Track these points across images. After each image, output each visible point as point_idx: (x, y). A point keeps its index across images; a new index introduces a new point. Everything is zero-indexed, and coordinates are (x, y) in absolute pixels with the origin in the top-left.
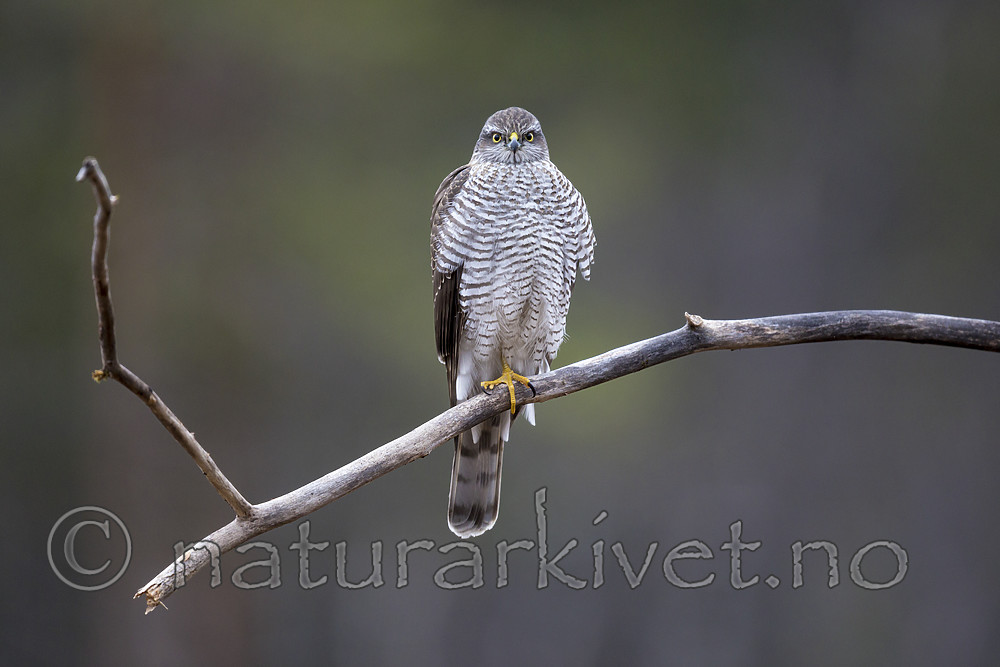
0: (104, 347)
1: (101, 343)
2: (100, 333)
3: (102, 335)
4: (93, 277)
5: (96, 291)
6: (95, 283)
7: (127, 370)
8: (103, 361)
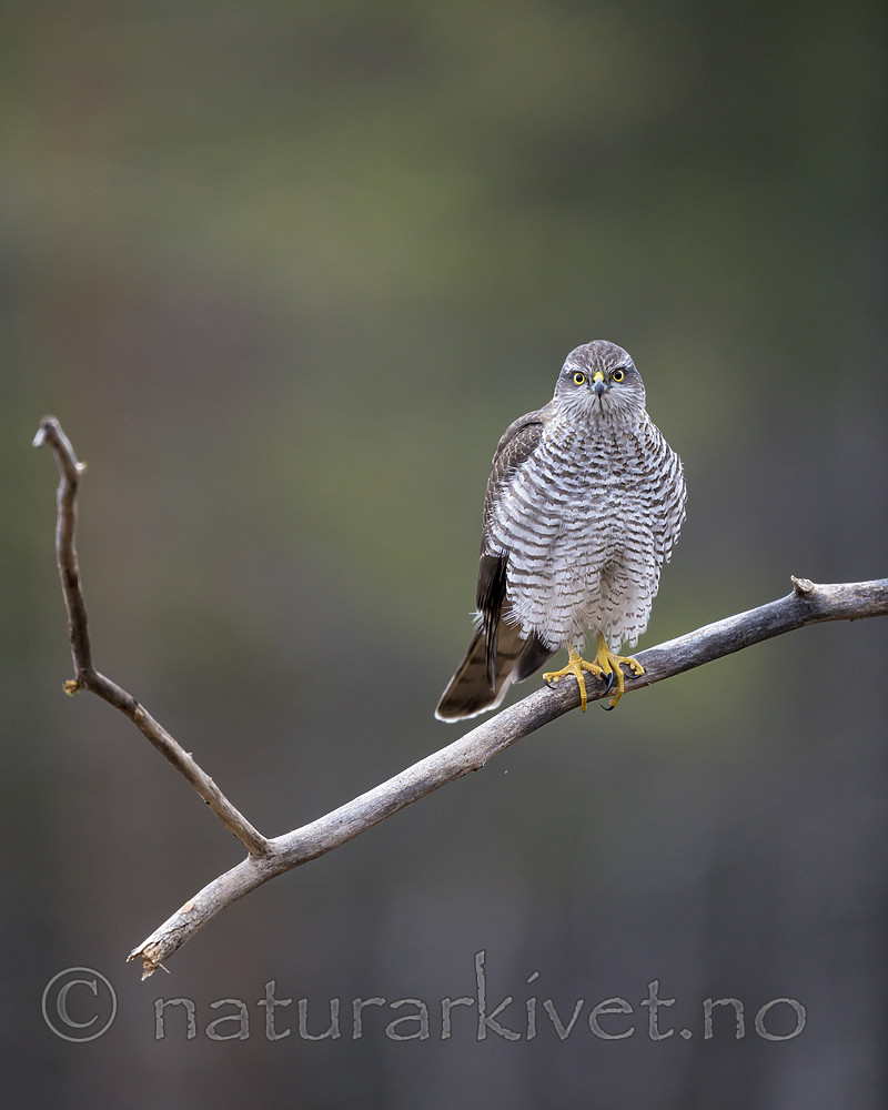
0: (76, 652)
1: (73, 646)
2: (70, 634)
3: (73, 637)
4: (59, 566)
5: (63, 583)
6: (61, 573)
7: (105, 679)
8: (76, 670)
